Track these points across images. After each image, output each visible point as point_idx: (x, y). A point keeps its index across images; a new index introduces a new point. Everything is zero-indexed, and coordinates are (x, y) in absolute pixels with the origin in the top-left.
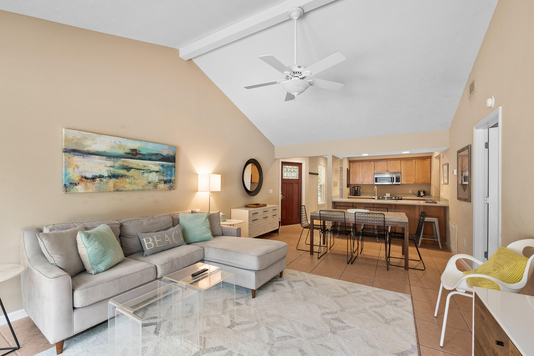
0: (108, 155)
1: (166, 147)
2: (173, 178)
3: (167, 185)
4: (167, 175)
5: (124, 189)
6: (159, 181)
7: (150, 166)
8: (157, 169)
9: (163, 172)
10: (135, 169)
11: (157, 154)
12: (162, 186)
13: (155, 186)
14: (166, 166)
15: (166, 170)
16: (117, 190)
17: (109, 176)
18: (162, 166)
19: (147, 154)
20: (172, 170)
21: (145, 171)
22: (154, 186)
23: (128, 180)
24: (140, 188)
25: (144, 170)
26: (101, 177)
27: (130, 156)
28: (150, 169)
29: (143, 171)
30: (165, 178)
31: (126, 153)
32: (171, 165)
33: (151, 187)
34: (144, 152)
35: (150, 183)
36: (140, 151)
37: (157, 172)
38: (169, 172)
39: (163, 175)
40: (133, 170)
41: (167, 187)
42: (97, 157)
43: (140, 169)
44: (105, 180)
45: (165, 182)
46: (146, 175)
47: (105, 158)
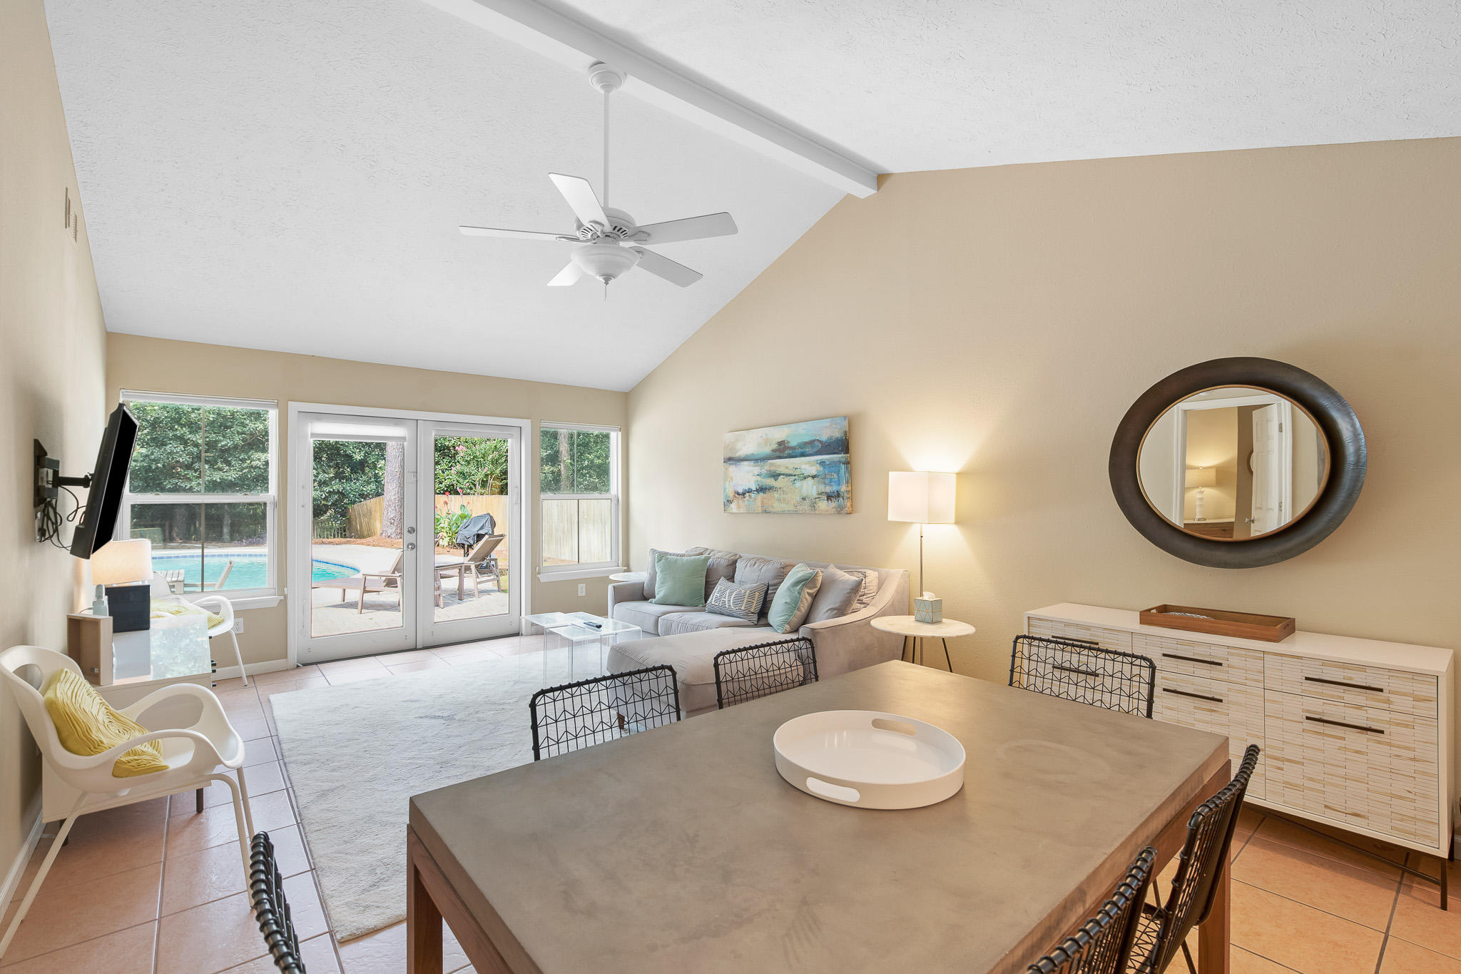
0: (756, 457)
1: (826, 423)
2: (843, 488)
3: (833, 504)
4: (831, 482)
5: (772, 510)
6: (818, 494)
7: (803, 466)
8: (814, 473)
9: (824, 476)
10: (783, 475)
11: (811, 443)
12: (823, 505)
13: (813, 506)
14: (827, 463)
15: (829, 472)
16: (765, 512)
17: (757, 490)
18: (822, 463)
19: (798, 445)
20: (839, 471)
21: (796, 477)
22: (810, 506)
23: (776, 495)
24: (792, 508)
25: (795, 475)
26: (750, 491)
27: (778, 454)
28: (803, 472)
29: (793, 478)
30: (828, 489)
31: (773, 451)
32: (838, 459)
33: (806, 506)
34: (793, 443)
35: (804, 499)
36: (788, 442)
37: (813, 477)
38: (835, 475)
39: (825, 484)
40: (781, 476)
41: (833, 508)
42: (746, 463)
43: (790, 475)
44: (753, 495)
45: (829, 497)
46: (798, 484)
47: (752, 463)
